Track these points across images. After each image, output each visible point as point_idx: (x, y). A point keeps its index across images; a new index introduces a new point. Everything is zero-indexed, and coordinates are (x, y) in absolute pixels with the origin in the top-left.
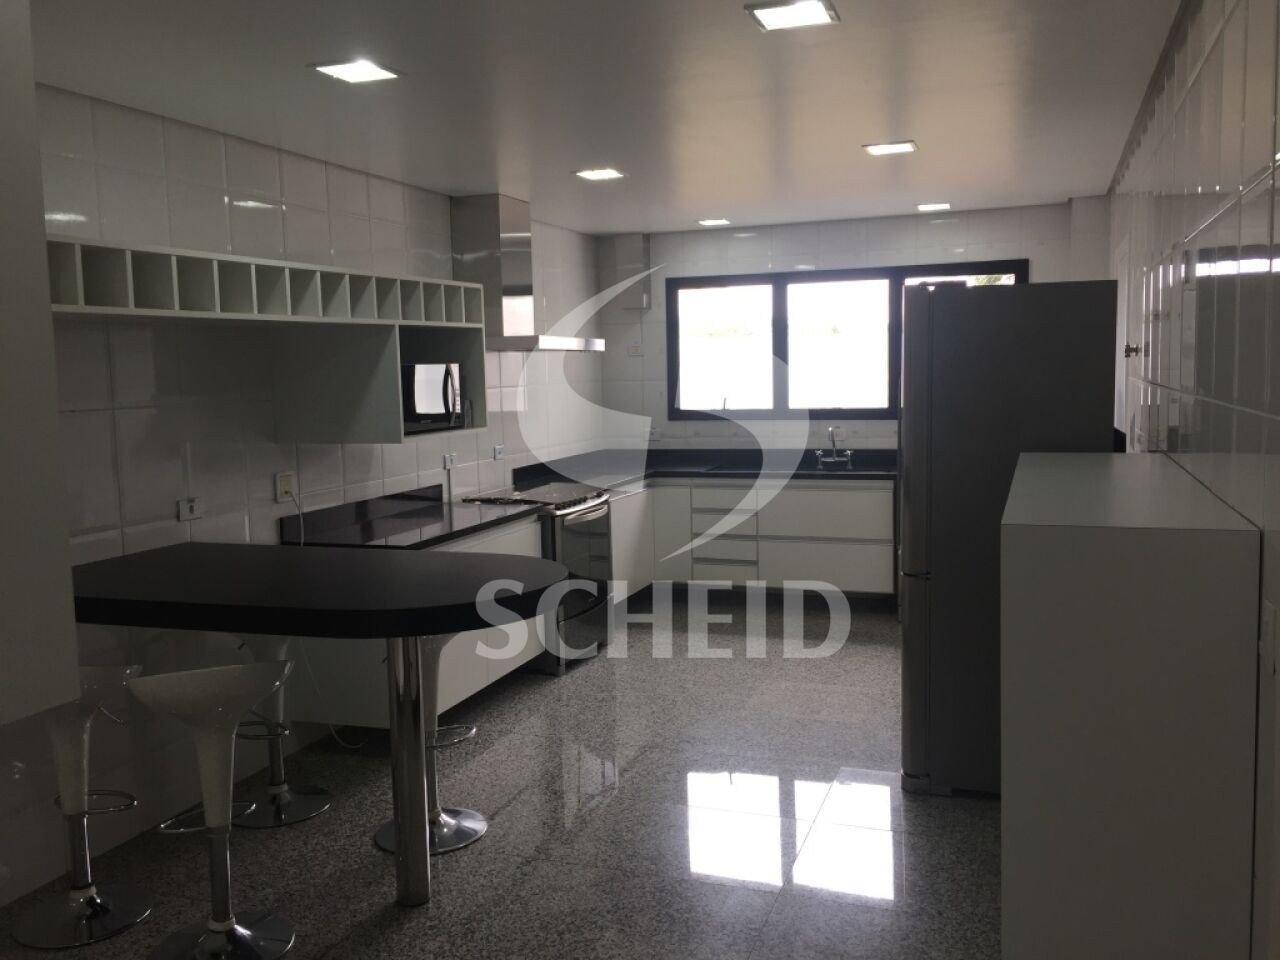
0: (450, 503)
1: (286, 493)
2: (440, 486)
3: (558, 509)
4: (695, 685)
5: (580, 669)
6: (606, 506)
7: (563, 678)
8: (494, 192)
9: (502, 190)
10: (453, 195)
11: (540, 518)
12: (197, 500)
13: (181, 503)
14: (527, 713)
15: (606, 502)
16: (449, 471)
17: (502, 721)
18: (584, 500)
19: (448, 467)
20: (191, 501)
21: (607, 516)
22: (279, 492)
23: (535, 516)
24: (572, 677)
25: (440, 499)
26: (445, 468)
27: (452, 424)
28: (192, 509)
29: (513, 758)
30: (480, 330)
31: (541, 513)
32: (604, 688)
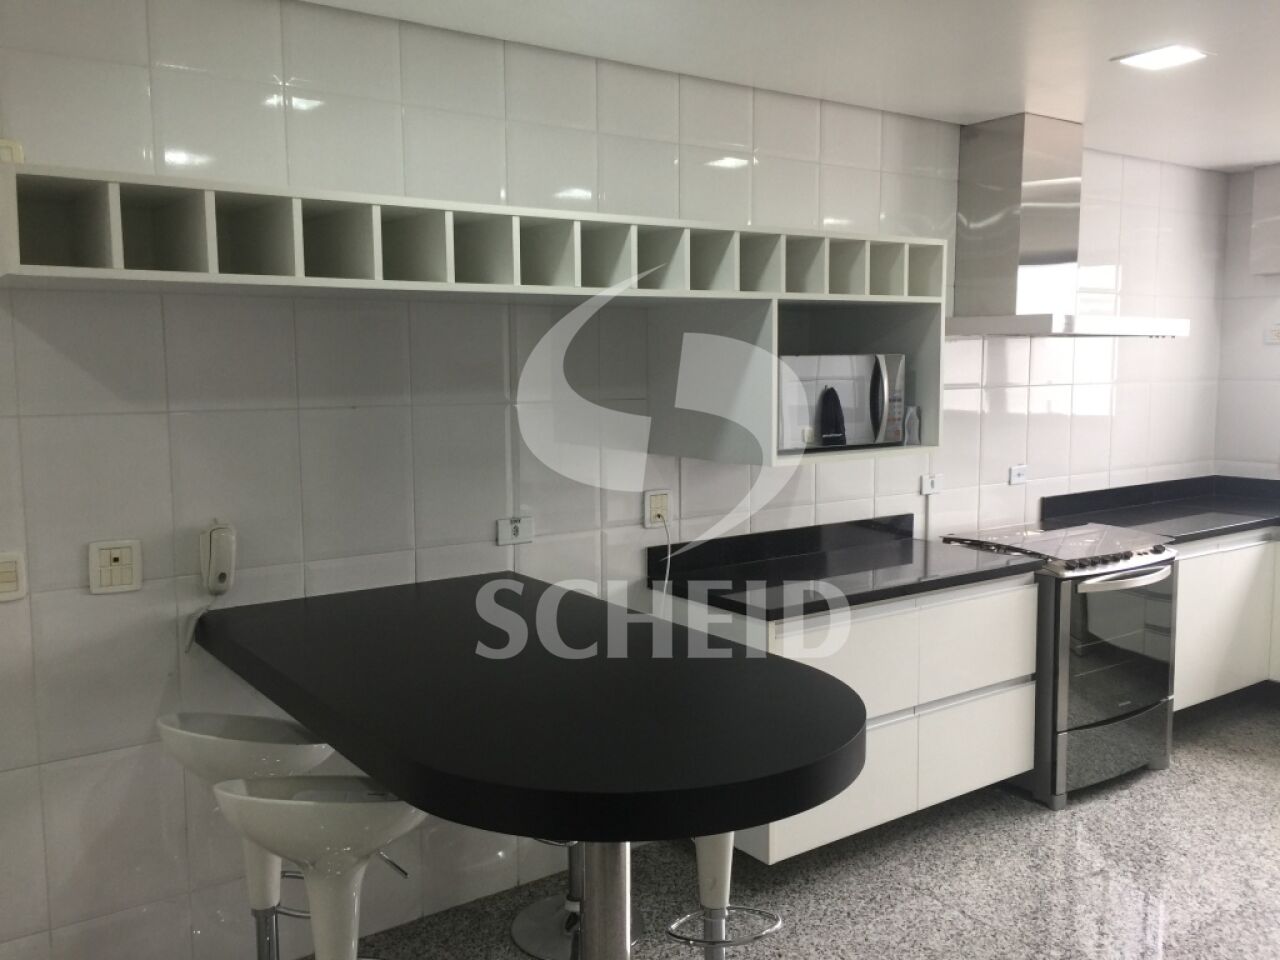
0: (926, 543)
1: (659, 516)
2: (909, 518)
3: (1070, 566)
4: (1271, 885)
5: (1092, 804)
6: (1167, 569)
7: (1059, 814)
8: (1020, 111)
9: (1030, 107)
10: (966, 122)
11: (1039, 580)
12: (523, 520)
13: (500, 523)
14: (972, 864)
15: (1170, 561)
16: (927, 496)
17: (929, 870)
18: (1127, 556)
19: (925, 492)
20: (515, 521)
21: (1170, 583)
22: (647, 516)
23: (1030, 575)
24: (1073, 814)
25: (910, 533)
26: (921, 493)
27: (880, 439)
28: (516, 531)
29: (905, 946)
30: (938, 305)
31: (1043, 571)
32: (1113, 851)
